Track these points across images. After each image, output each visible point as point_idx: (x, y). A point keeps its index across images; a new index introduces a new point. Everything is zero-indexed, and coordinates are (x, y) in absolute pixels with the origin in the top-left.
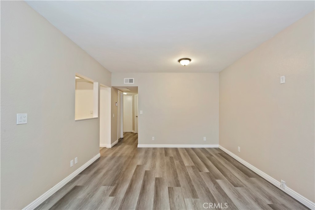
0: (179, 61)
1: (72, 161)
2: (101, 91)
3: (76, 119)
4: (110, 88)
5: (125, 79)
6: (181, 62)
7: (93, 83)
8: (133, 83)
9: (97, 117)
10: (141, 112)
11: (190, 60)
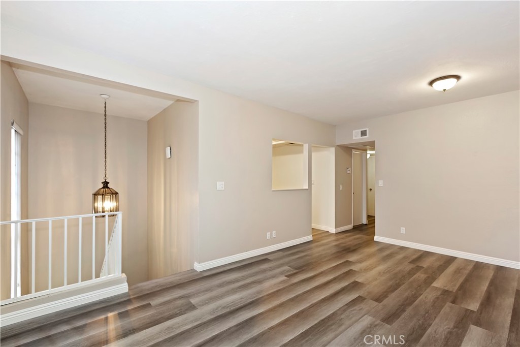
0: (431, 83)
1: (269, 234)
2: (313, 154)
3: (273, 189)
4: (334, 148)
5: (354, 131)
6: (435, 85)
7: (303, 145)
8: (367, 136)
9: (307, 188)
10: (381, 183)
11: (458, 77)
